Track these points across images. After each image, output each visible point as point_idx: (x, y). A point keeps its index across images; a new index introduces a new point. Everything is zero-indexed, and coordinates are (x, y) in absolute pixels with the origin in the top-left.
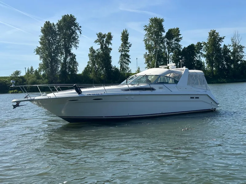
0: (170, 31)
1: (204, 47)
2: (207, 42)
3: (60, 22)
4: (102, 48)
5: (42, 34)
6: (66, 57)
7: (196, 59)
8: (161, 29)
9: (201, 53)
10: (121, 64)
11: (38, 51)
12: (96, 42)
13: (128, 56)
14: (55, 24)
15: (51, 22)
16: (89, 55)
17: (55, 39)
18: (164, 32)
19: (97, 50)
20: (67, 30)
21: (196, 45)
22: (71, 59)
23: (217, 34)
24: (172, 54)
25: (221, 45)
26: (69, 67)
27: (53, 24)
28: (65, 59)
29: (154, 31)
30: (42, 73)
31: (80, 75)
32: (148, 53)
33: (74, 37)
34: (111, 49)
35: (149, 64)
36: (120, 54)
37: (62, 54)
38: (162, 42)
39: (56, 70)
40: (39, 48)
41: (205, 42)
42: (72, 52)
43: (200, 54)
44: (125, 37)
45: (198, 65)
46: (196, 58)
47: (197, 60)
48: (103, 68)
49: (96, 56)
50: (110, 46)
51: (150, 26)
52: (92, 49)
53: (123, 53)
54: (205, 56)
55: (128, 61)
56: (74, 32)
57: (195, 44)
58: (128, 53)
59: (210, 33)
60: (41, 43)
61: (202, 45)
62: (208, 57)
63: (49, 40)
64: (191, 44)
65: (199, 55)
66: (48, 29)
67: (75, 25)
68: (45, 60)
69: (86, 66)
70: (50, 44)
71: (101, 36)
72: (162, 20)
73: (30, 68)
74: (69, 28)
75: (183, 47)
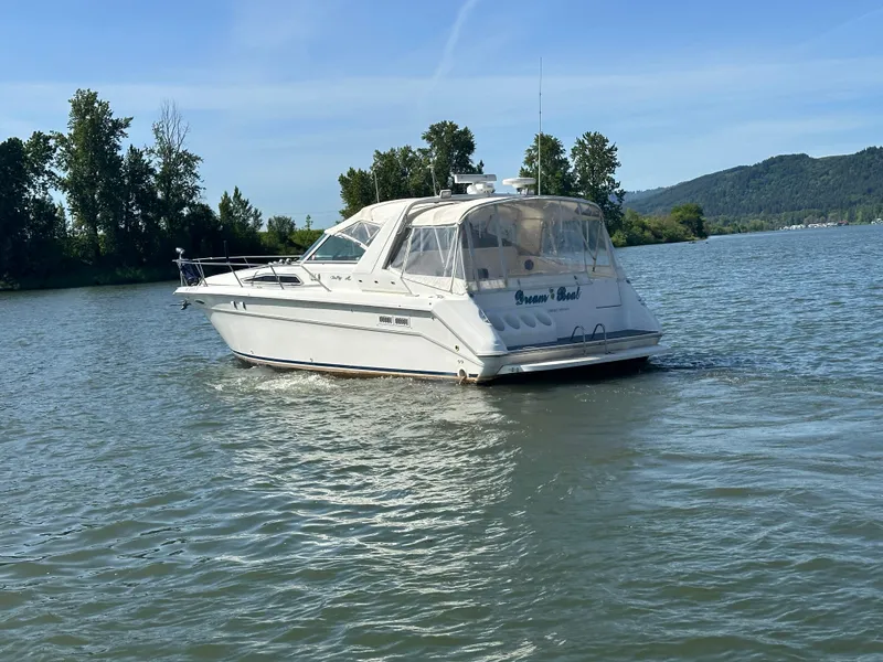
1: (58, 151)
2: (70, 135)
7: (33, 193)
9: (50, 174)
21: (30, 145)
23: (105, 106)
25: (119, 148)
41: (60, 135)
43: (46, 178)
45: (38, 216)
46: (31, 190)
47: (35, 200)
54: (64, 185)
57: (25, 138)
59: (75, 105)
61: (52, 143)
62: (73, 187)
64: (10, 140)
65: (41, 181)
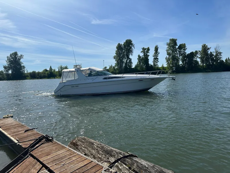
0: (180, 45)
2: (201, 50)
3: (125, 43)
4: (144, 55)
5: (117, 49)
6: (127, 60)
8: (176, 44)
9: (197, 56)
10: (154, 63)
11: (114, 58)
12: (141, 52)
13: (158, 59)
14: (123, 44)
15: (121, 43)
16: (138, 59)
17: (122, 52)
18: (177, 46)
19: (142, 56)
20: (128, 47)
22: (129, 60)
23: (207, 46)
24: (181, 57)
25: (208, 52)
26: (128, 65)
27: (122, 44)
28: (127, 61)
29: (172, 45)
30: (116, 68)
31: (133, 68)
32: (168, 57)
33: (131, 50)
34: (149, 55)
35: (168, 62)
36: (153, 58)
37: (125, 58)
38: (176, 51)
39: (122, 66)
40: (115, 56)
42: (130, 57)
44: (156, 49)
45: (195, 62)
47: (195, 60)
48: (144, 65)
49: (141, 59)
50: (148, 54)
51: (170, 43)
52: (139, 56)
53: (155, 57)
54: (199, 58)
55: (158, 61)
56: (131, 48)
57: (194, 51)
58: (157, 57)
59: (202, 46)
60: (116, 54)
61: (198, 52)
62: (201, 58)
63: (119, 52)
64: (192, 52)
66: (119, 47)
67: (132, 44)
68: (117, 62)
69: (136, 64)
70: (120, 54)
71: (144, 49)
72: (176, 40)
73: (111, 65)
74: (129, 46)
75: (187, 53)
